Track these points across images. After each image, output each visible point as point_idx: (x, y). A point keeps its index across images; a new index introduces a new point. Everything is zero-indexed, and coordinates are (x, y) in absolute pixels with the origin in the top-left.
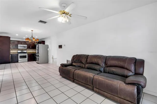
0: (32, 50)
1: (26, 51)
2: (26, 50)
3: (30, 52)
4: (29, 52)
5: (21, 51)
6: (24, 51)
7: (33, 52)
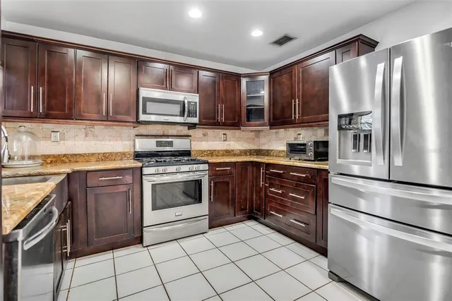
1: (187, 141)
2: (188, 136)
6: (175, 141)
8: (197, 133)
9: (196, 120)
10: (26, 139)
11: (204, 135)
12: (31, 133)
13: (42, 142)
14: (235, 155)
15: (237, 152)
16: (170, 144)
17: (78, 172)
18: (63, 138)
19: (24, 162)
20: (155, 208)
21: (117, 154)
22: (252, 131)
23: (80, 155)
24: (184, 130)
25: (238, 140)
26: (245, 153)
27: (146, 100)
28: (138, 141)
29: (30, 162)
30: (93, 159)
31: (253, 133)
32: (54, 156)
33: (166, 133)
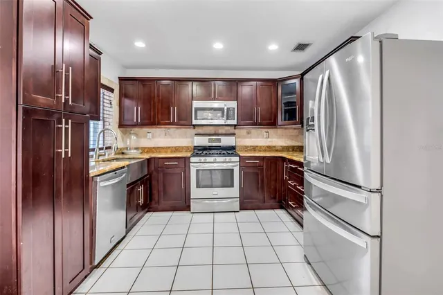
0: (263, 131)
1: (233, 138)
2: (234, 134)
3: (254, 148)
4: (246, 148)
5: (210, 141)
6: (223, 138)
7: (270, 148)
8: (241, 132)
9: (235, 122)
10: (133, 137)
11: (248, 133)
12: (136, 135)
13: (143, 139)
14: (277, 151)
15: (278, 148)
16: (219, 140)
17: (154, 158)
18: (153, 137)
19: (132, 151)
20: (198, 186)
21: (183, 147)
22: (295, 129)
23: (162, 148)
24: (231, 130)
25: (280, 137)
26: (287, 149)
27: (197, 110)
28: (196, 138)
29: (135, 151)
30: (169, 150)
31: (296, 131)
32: (148, 148)
33: (217, 132)
